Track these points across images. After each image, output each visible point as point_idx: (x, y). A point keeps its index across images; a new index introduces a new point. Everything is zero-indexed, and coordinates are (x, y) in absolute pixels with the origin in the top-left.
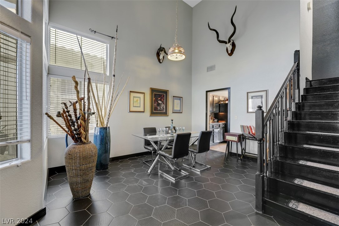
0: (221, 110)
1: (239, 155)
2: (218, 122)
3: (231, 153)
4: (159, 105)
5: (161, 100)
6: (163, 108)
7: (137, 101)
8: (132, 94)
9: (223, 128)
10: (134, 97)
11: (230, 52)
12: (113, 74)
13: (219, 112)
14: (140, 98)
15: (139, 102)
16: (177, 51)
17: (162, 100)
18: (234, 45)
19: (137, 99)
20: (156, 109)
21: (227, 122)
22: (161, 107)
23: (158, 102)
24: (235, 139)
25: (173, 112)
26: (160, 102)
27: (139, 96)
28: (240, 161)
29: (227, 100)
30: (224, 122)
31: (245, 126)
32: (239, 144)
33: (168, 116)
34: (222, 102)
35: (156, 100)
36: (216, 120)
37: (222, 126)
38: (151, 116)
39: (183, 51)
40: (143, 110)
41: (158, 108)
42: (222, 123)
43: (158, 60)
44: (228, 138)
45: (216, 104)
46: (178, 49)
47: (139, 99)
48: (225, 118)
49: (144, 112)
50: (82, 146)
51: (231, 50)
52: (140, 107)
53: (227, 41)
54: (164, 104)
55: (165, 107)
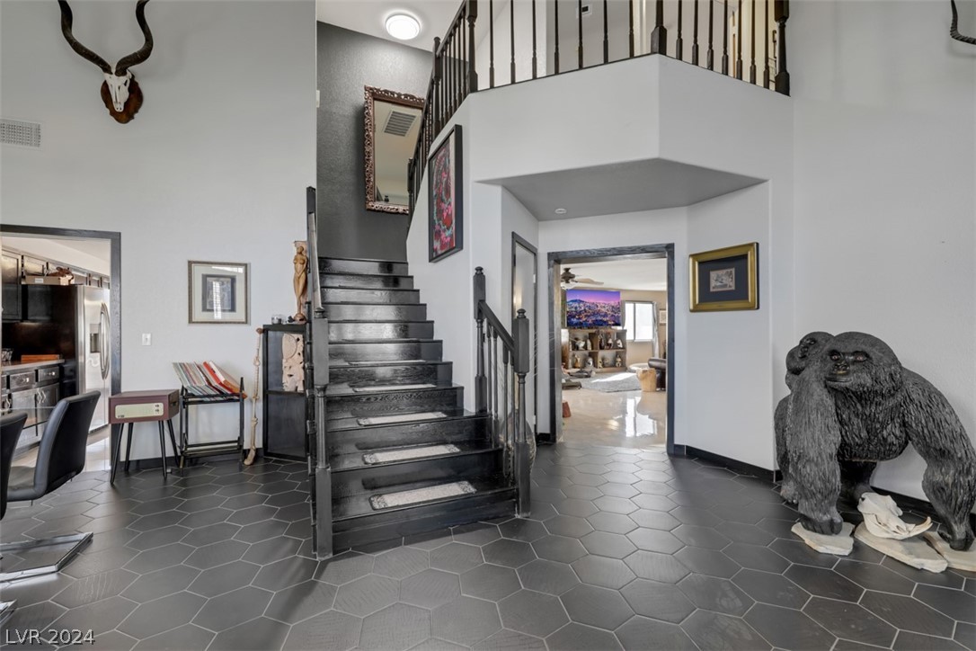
0: (31, 309)
2: (18, 359)
3: (128, 464)
9: (49, 382)
11: (119, 107)
13: (25, 318)
24: (157, 409)
31: (190, 365)
34: (39, 280)
36: (7, 355)
37: (47, 375)
42: (39, 364)
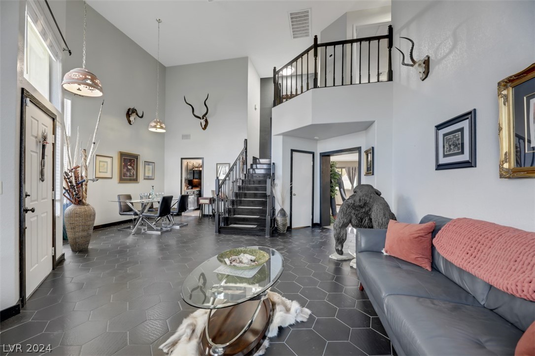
0: (195, 176)
1: (210, 216)
2: (192, 189)
3: (204, 215)
4: (128, 170)
5: (130, 165)
6: (134, 174)
7: (104, 165)
8: (98, 157)
9: (197, 195)
10: (100, 161)
11: (203, 127)
12: (93, 141)
13: (194, 178)
14: (107, 162)
15: (106, 166)
16: (158, 126)
17: (132, 165)
18: (206, 121)
19: (103, 163)
20: (125, 175)
21: (201, 189)
22: (132, 174)
23: (127, 168)
24: (207, 201)
25: (144, 179)
26: (129, 167)
27: (107, 161)
28: (211, 219)
29: (201, 167)
30: (198, 189)
32: (210, 205)
33: (138, 183)
34: (196, 169)
35: (126, 165)
36: (190, 187)
37: (196, 193)
38: (119, 183)
39: (164, 127)
40: (110, 176)
41: (127, 174)
42: (196, 190)
43: (127, 121)
44: (202, 201)
45: (190, 170)
46: (160, 125)
47: (106, 164)
48: (199, 185)
49: (111, 178)
50: (83, 207)
51: (205, 126)
52: (107, 172)
53: (201, 117)
54: (134, 169)
55: (135, 173)
